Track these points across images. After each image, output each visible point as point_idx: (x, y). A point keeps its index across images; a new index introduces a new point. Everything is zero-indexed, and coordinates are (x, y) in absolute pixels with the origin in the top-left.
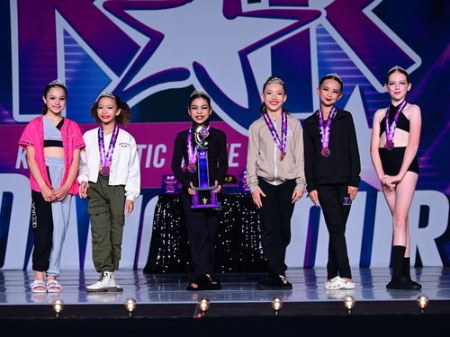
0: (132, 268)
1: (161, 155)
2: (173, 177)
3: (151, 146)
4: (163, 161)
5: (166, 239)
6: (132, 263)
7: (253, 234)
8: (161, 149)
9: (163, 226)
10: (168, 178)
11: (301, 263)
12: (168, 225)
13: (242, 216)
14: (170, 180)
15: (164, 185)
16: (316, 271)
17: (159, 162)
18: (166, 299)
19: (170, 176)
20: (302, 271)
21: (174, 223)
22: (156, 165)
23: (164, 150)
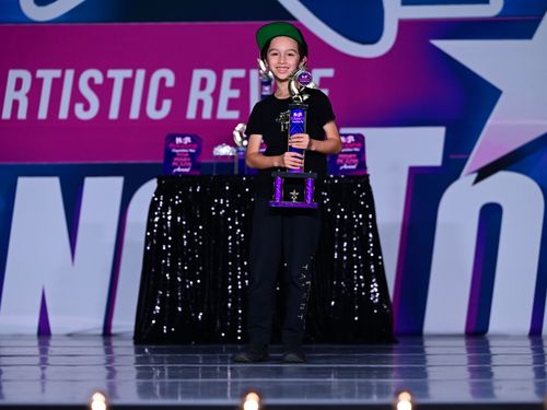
0: (101, 332)
1: (163, 92)
2: (188, 140)
3: (141, 74)
4: (167, 104)
5: (173, 271)
6: (100, 322)
7: (357, 262)
8: (163, 80)
9: (167, 243)
10: (179, 140)
11: (460, 325)
12: (177, 242)
13: (334, 223)
14: (181, 146)
15: (170, 156)
16: (492, 343)
17: (159, 107)
18: (173, 394)
19: (183, 136)
20: (462, 342)
21: (190, 237)
22: (153, 114)
23: (170, 82)
